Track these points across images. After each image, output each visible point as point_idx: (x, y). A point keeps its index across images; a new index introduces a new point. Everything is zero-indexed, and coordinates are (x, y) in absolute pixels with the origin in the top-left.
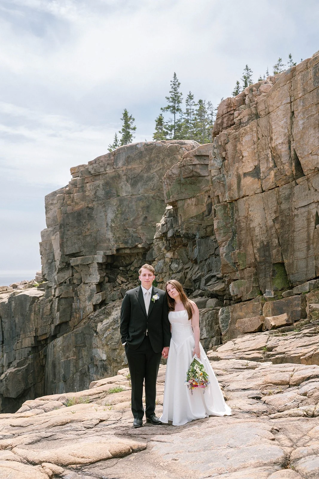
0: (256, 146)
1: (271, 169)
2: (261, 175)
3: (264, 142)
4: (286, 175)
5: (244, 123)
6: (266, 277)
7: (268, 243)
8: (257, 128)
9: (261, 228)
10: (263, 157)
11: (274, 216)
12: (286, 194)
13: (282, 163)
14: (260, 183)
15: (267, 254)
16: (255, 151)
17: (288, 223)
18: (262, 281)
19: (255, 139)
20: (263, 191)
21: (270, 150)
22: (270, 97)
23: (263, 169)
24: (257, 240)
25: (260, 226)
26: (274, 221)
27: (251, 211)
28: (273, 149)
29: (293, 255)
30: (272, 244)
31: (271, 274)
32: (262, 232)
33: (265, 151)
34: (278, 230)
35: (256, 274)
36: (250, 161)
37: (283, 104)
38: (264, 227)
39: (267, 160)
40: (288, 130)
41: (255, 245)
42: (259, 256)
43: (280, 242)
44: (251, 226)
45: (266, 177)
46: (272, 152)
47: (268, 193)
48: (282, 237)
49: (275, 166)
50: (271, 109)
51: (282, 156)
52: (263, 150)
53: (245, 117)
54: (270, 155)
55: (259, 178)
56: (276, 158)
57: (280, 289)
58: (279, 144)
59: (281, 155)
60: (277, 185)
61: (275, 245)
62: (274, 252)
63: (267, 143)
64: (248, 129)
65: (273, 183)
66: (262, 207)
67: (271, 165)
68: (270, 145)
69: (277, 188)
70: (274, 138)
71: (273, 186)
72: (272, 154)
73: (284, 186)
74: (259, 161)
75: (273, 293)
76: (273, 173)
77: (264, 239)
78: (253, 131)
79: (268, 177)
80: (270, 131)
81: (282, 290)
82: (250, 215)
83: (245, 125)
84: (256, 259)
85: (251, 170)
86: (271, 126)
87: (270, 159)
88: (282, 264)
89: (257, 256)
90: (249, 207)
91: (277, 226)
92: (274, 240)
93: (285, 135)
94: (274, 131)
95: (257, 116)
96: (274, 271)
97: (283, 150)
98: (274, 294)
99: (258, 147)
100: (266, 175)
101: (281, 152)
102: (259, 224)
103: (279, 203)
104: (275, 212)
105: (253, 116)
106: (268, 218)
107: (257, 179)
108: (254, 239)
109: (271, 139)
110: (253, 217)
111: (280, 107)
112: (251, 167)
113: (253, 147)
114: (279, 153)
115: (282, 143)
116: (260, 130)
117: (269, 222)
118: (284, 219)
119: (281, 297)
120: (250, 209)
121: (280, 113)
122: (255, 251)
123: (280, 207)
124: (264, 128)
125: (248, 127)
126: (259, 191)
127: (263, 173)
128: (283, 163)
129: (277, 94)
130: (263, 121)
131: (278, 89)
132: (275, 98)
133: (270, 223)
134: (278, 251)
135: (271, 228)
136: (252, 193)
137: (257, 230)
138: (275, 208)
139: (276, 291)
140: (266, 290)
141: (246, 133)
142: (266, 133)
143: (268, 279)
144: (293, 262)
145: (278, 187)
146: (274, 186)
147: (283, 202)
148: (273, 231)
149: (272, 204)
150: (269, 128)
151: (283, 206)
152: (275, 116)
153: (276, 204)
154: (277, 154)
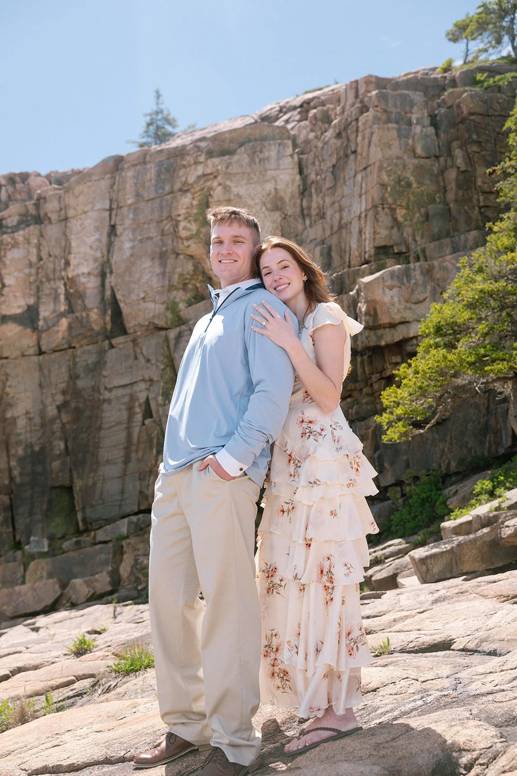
0: (33, 271)
1: (62, 315)
2: (41, 323)
3: (51, 266)
4: (92, 329)
5: (7, 227)
6: (31, 514)
7: (43, 449)
8: (39, 241)
9: (30, 419)
10: (48, 292)
11: (60, 399)
12: (90, 362)
13: (85, 308)
14: (35, 337)
15: (39, 468)
16: (32, 279)
17: (88, 413)
18: (21, 522)
19: (34, 259)
20: (41, 353)
21: (62, 282)
22: (71, 192)
23: (45, 312)
24: (18, 443)
25: (28, 416)
26: (59, 408)
27: (10, 386)
28: (70, 282)
29: (96, 471)
30: (52, 450)
31: (45, 507)
32: (33, 428)
33: (52, 283)
34: (68, 426)
35: (11, 507)
36: (18, 294)
37: (96, 208)
38: (38, 420)
39: (56, 298)
40: (102, 253)
41: (12, 452)
42: (21, 474)
43: (70, 447)
44: (9, 415)
45: (49, 328)
46: (68, 287)
47: (53, 356)
48: (74, 439)
49: (71, 310)
50: (71, 213)
51: (87, 295)
52: (49, 280)
53: (12, 218)
54: (62, 290)
55: (35, 329)
56: (74, 297)
57: (59, 536)
58: (83, 274)
59: (85, 294)
60: (73, 345)
61: (58, 452)
62: (56, 464)
63: (58, 268)
64: (21, 239)
65: (64, 341)
66: (37, 381)
67: (63, 308)
68: (63, 273)
69: (72, 350)
70: (73, 262)
71: (63, 345)
72: (66, 289)
73: (86, 348)
74: (39, 298)
75: (46, 543)
76: (64, 322)
77: (34, 440)
78: (29, 243)
79: (56, 328)
80: (67, 250)
81: (63, 537)
82: (7, 394)
83: (10, 230)
84: (12, 479)
85: (19, 311)
86: (67, 240)
87: (62, 297)
88: (69, 489)
89: (16, 473)
90: (7, 380)
91: (65, 418)
92: (56, 443)
93: (96, 260)
94: (74, 250)
95: (39, 219)
96: (50, 501)
97: (90, 285)
98: (50, 546)
99: (37, 274)
100: (50, 324)
101: (85, 288)
102: (27, 413)
103: (74, 377)
104: (64, 393)
105: (29, 218)
106: (48, 401)
107: (29, 331)
108: (13, 439)
109: (67, 263)
110: (15, 399)
111: (89, 214)
112: (19, 307)
113: (27, 271)
114: (81, 289)
115: (89, 274)
116: (44, 243)
117: (49, 408)
118: (81, 405)
119: (61, 551)
120: (9, 383)
121: (87, 222)
122: (13, 463)
123: (75, 384)
124: (53, 242)
125: (20, 235)
126: (31, 351)
127: (45, 319)
128: (88, 309)
129: (86, 190)
130: (53, 231)
131: (89, 184)
132: (81, 197)
133: (52, 411)
134: (64, 463)
135: (53, 420)
136: (17, 353)
137: (21, 423)
138: (63, 385)
139: (51, 538)
140: (32, 538)
141: (15, 245)
142: (57, 252)
143: (38, 517)
144: (94, 484)
145: (74, 348)
146: (66, 346)
147: (82, 375)
148: (57, 426)
149: (59, 376)
150: (63, 244)
151: (80, 384)
152: (79, 226)
153: (66, 379)
154: (77, 291)
